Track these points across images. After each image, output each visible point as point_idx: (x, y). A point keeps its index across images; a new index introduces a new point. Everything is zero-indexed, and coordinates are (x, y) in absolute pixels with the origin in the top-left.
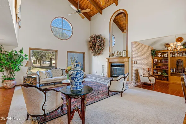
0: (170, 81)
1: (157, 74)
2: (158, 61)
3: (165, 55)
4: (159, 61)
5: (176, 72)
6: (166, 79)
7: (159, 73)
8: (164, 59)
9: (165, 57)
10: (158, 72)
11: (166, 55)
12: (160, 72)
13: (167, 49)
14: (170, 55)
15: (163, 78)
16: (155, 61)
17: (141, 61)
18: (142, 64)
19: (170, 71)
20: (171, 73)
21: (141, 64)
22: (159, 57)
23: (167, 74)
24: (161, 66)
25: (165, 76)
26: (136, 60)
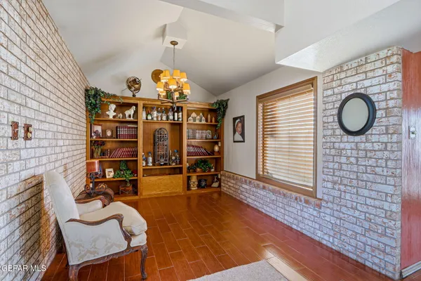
0: (141, 194)
1: (104, 176)
2: (104, 131)
3: (127, 113)
4: (109, 133)
5: (154, 165)
6: (131, 188)
7: (110, 174)
8: (124, 125)
9: (128, 119)
10: (107, 170)
11: (131, 112)
12: (111, 170)
13: (134, 96)
14: (143, 115)
15: (121, 189)
16: (95, 132)
17: (54, 128)
18: (60, 143)
19: (142, 164)
20: (144, 169)
21: (54, 143)
22: (111, 117)
23: (135, 172)
24: (116, 149)
25: (130, 181)
26: (31, 114)
